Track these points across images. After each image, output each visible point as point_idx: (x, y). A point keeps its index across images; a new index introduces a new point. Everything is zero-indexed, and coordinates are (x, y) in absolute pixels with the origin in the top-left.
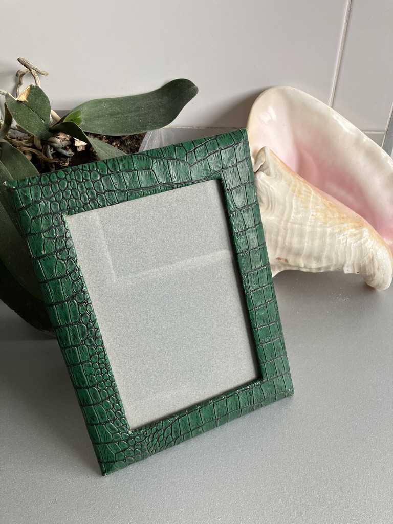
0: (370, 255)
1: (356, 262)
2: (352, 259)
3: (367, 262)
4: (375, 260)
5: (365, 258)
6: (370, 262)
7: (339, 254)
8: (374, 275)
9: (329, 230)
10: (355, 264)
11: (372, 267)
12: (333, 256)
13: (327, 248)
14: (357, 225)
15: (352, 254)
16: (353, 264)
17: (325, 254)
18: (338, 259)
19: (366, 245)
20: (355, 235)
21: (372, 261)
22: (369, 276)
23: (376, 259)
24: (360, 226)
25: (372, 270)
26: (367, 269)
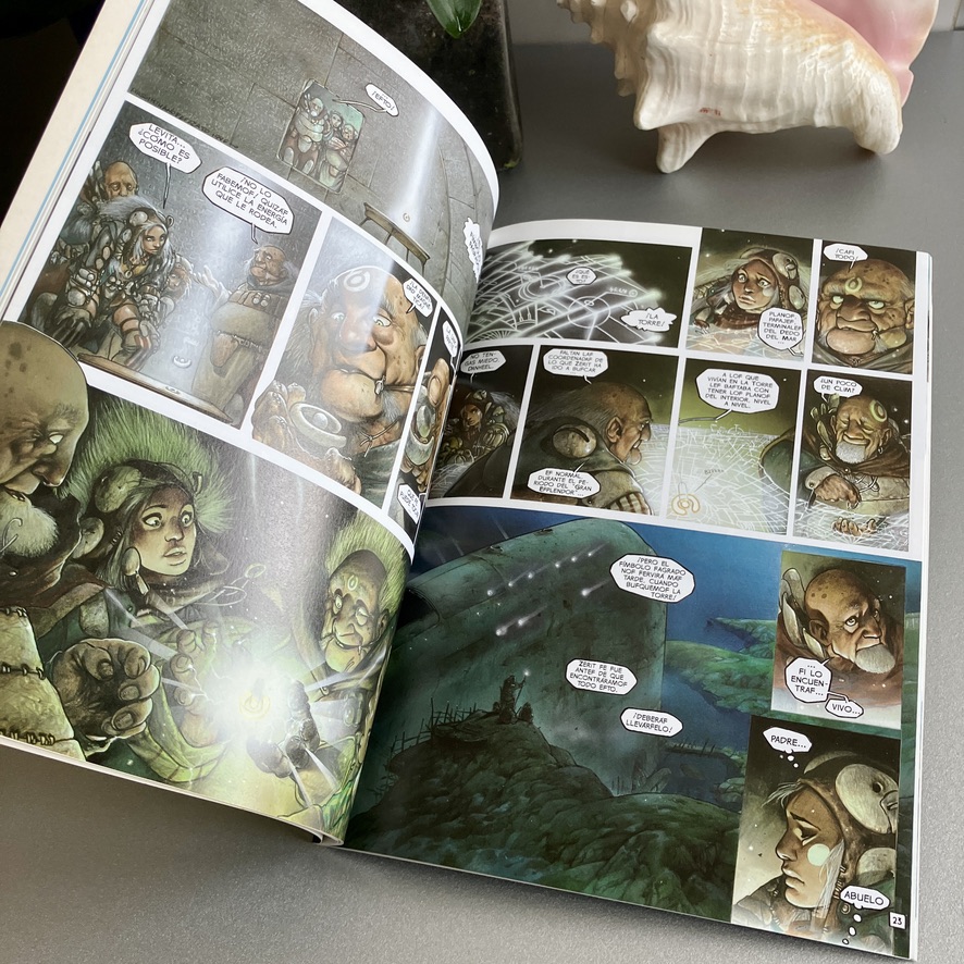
0: (857, 87)
1: (833, 103)
2: (826, 99)
3: (852, 102)
4: (865, 96)
5: (849, 95)
6: (858, 100)
7: (805, 92)
8: (866, 126)
9: (785, 50)
10: (832, 108)
11: (862, 111)
12: (795, 96)
13: (783, 82)
14: (834, 36)
15: (827, 90)
16: (829, 107)
17: (780, 92)
18: (802, 102)
19: (851, 70)
20: (830, 55)
21: (861, 98)
22: (858, 127)
23: (868, 94)
24: (839, 38)
25: (862, 115)
26: (854, 115)
